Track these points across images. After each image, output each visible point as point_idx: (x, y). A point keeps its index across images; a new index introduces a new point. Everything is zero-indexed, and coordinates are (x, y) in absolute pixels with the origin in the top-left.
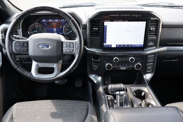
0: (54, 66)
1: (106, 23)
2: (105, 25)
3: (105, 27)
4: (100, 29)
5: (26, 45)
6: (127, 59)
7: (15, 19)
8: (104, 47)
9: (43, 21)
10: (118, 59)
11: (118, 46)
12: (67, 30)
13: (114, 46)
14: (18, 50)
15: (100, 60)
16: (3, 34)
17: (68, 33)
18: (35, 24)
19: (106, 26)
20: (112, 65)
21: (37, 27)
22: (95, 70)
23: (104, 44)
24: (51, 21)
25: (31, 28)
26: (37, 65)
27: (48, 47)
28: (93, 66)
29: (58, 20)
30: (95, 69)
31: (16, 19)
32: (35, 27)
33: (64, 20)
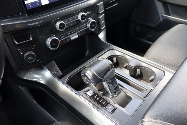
6: (75, 18)
8: (28, 9)
10: (64, 23)
15: (33, 38)
20: (58, 39)
23: (26, 2)
28: (23, 54)
30: (29, 58)
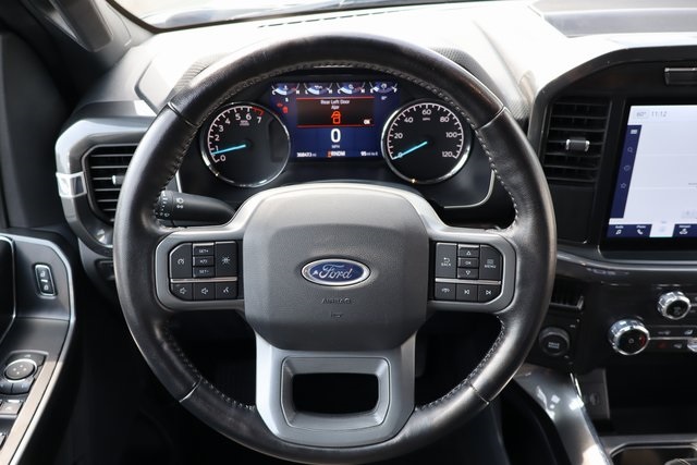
0: (376, 366)
1: (638, 115)
2: (630, 123)
3: (634, 132)
4: (603, 143)
5: (226, 260)
7: (168, 112)
8: (609, 235)
9: (278, 90)
10: (687, 300)
11: (684, 232)
12: (399, 136)
13: (662, 230)
14: (183, 291)
15: (584, 306)
16: (81, 174)
17: (400, 155)
18: (238, 110)
19: (639, 128)
20: (646, 331)
21: (244, 123)
22: (555, 350)
23: (613, 221)
24: (317, 92)
25: (216, 130)
26: (287, 362)
27: (357, 273)
28: (543, 328)
29: (355, 87)
31: (175, 116)
32: (235, 123)
33: (385, 85)
